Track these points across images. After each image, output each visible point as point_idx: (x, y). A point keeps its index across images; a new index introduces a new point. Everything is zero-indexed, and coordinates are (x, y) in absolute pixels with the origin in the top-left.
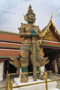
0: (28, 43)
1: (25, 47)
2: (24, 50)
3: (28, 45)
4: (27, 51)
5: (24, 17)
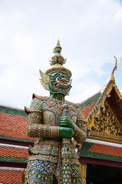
0: (50, 155)
1: (43, 165)
2: (39, 176)
3: (51, 159)
4: (46, 178)
5: (42, 76)
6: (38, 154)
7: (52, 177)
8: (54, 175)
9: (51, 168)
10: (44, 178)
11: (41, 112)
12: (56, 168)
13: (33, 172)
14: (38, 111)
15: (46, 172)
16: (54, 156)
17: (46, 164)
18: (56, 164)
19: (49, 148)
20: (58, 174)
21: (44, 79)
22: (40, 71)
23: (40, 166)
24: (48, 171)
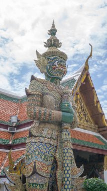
6: (40, 137)
7: (53, 159)
8: (54, 157)
9: (52, 150)
10: (47, 159)
11: (42, 95)
12: (56, 150)
13: (37, 153)
14: (40, 94)
15: (48, 153)
16: (54, 140)
17: (48, 147)
18: (56, 147)
19: (50, 132)
20: (57, 156)
21: (41, 61)
22: (37, 51)
23: (42, 148)
24: (50, 153)
